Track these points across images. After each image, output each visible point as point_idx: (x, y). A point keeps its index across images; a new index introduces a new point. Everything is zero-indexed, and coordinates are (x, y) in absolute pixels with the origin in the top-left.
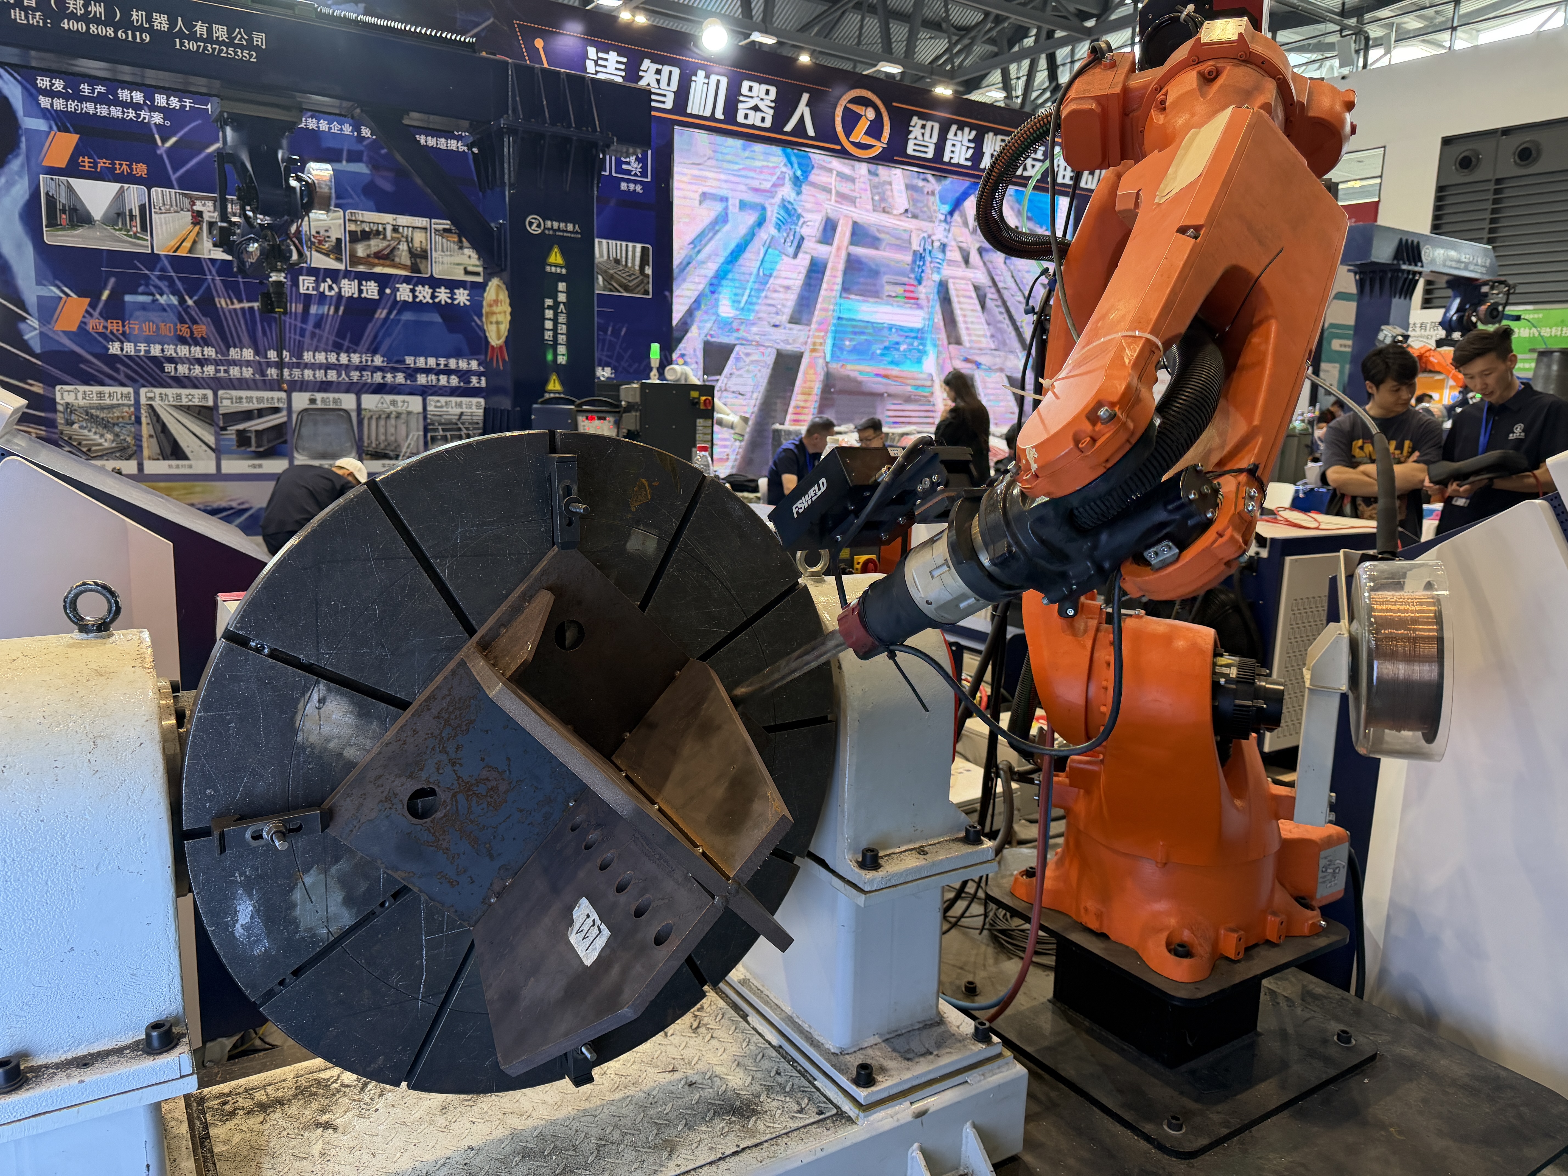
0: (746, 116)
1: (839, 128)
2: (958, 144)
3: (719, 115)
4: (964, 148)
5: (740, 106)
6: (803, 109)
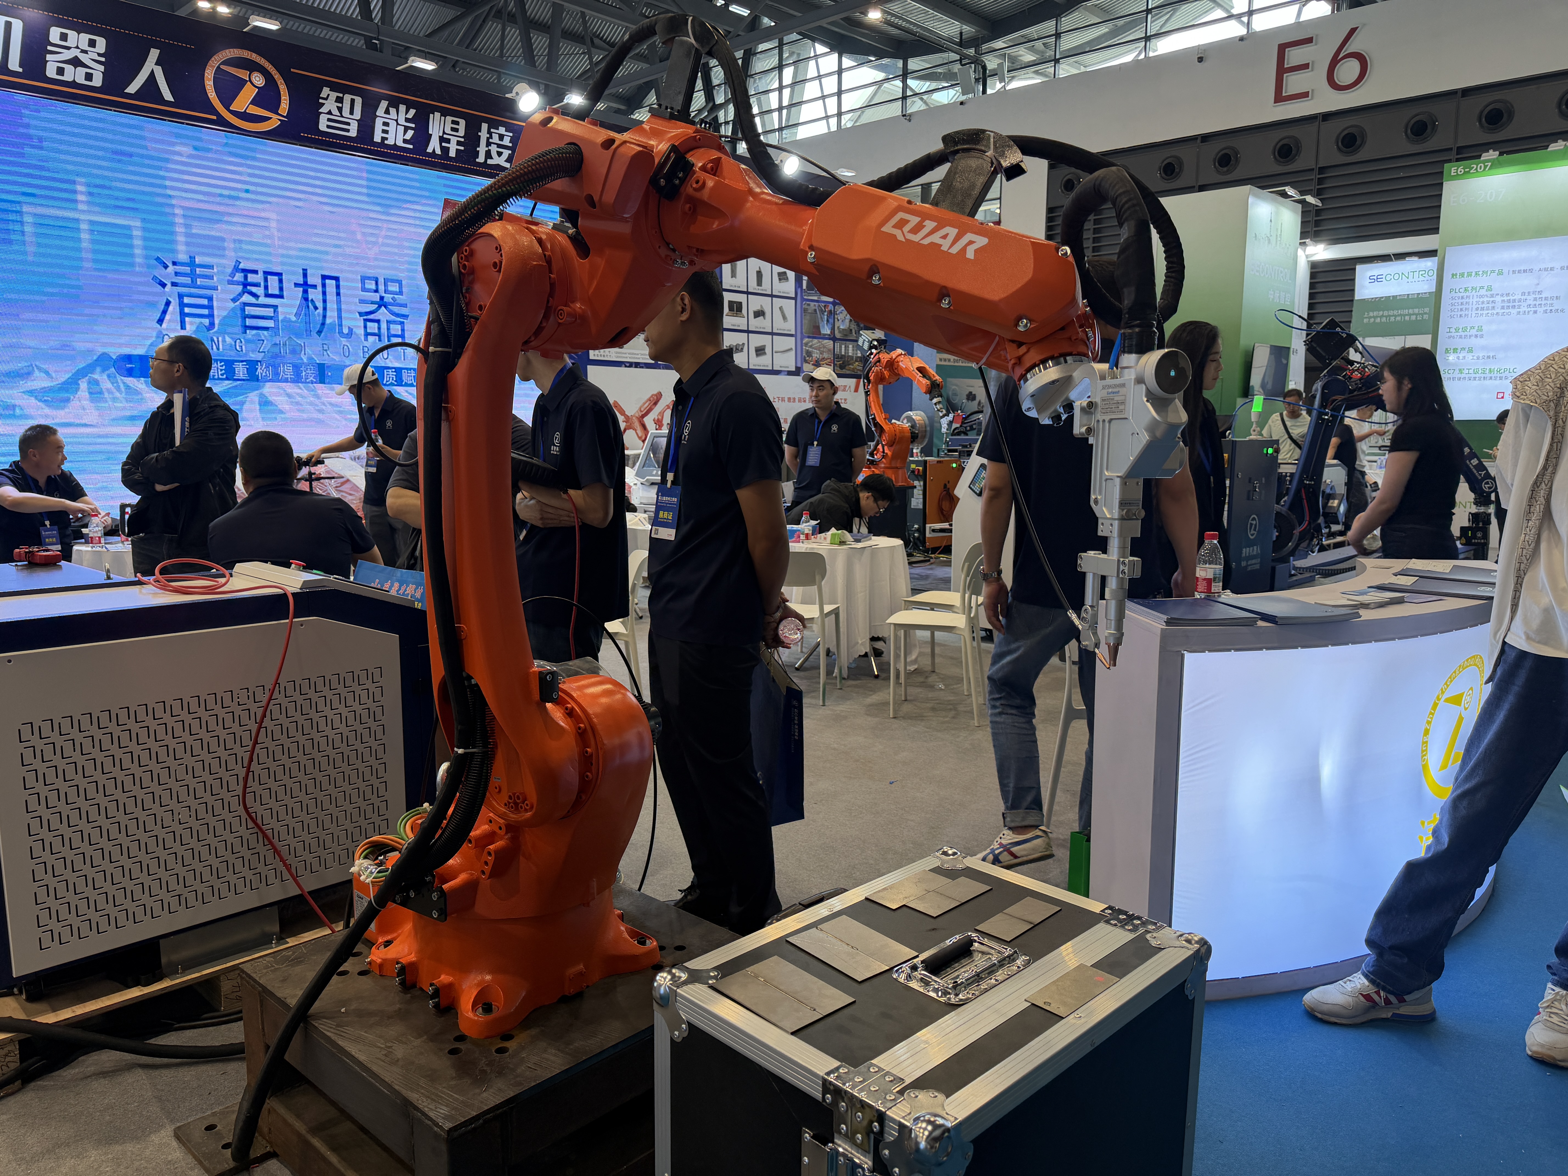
0: (60, 71)
1: (212, 95)
2: (393, 124)
3: (15, 66)
4: (401, 129)
5: (49, 57)
6: (151, 65)
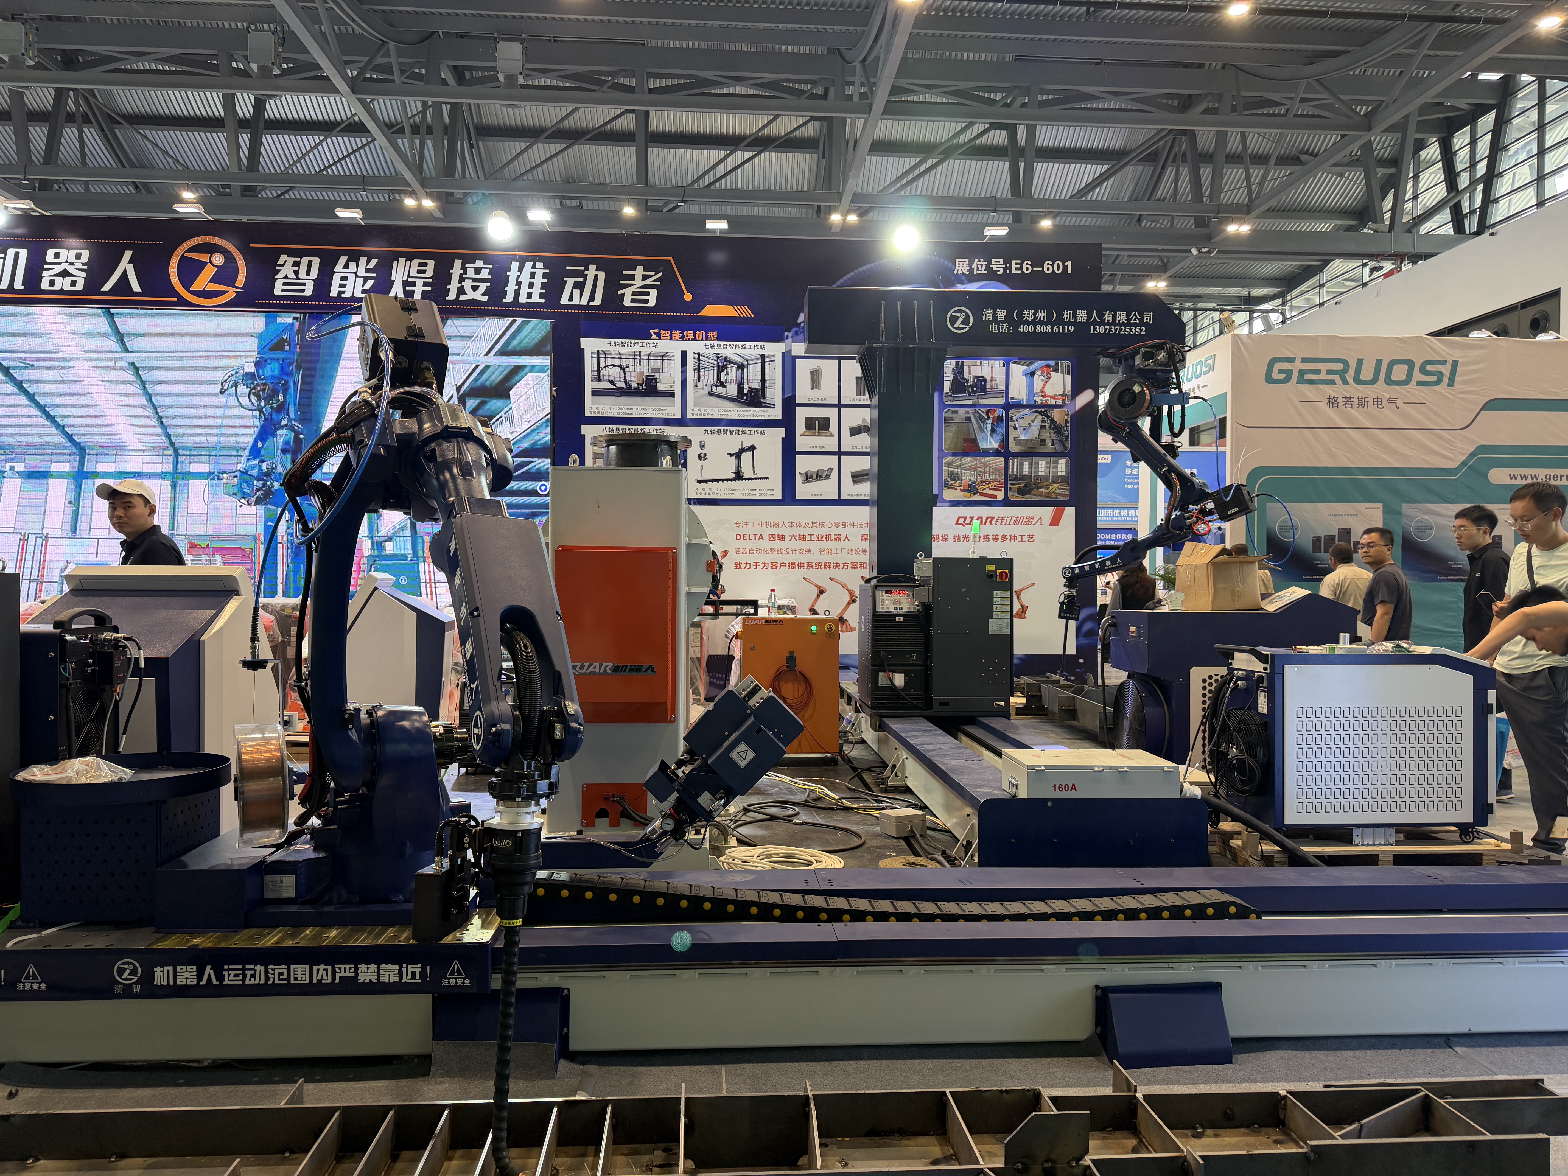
0: (52, 283)
1: (175, 280)
2: (352, 277)
3: (18, 285)
4: (360, 281)
5: (44, 274)
6: (125, 265)
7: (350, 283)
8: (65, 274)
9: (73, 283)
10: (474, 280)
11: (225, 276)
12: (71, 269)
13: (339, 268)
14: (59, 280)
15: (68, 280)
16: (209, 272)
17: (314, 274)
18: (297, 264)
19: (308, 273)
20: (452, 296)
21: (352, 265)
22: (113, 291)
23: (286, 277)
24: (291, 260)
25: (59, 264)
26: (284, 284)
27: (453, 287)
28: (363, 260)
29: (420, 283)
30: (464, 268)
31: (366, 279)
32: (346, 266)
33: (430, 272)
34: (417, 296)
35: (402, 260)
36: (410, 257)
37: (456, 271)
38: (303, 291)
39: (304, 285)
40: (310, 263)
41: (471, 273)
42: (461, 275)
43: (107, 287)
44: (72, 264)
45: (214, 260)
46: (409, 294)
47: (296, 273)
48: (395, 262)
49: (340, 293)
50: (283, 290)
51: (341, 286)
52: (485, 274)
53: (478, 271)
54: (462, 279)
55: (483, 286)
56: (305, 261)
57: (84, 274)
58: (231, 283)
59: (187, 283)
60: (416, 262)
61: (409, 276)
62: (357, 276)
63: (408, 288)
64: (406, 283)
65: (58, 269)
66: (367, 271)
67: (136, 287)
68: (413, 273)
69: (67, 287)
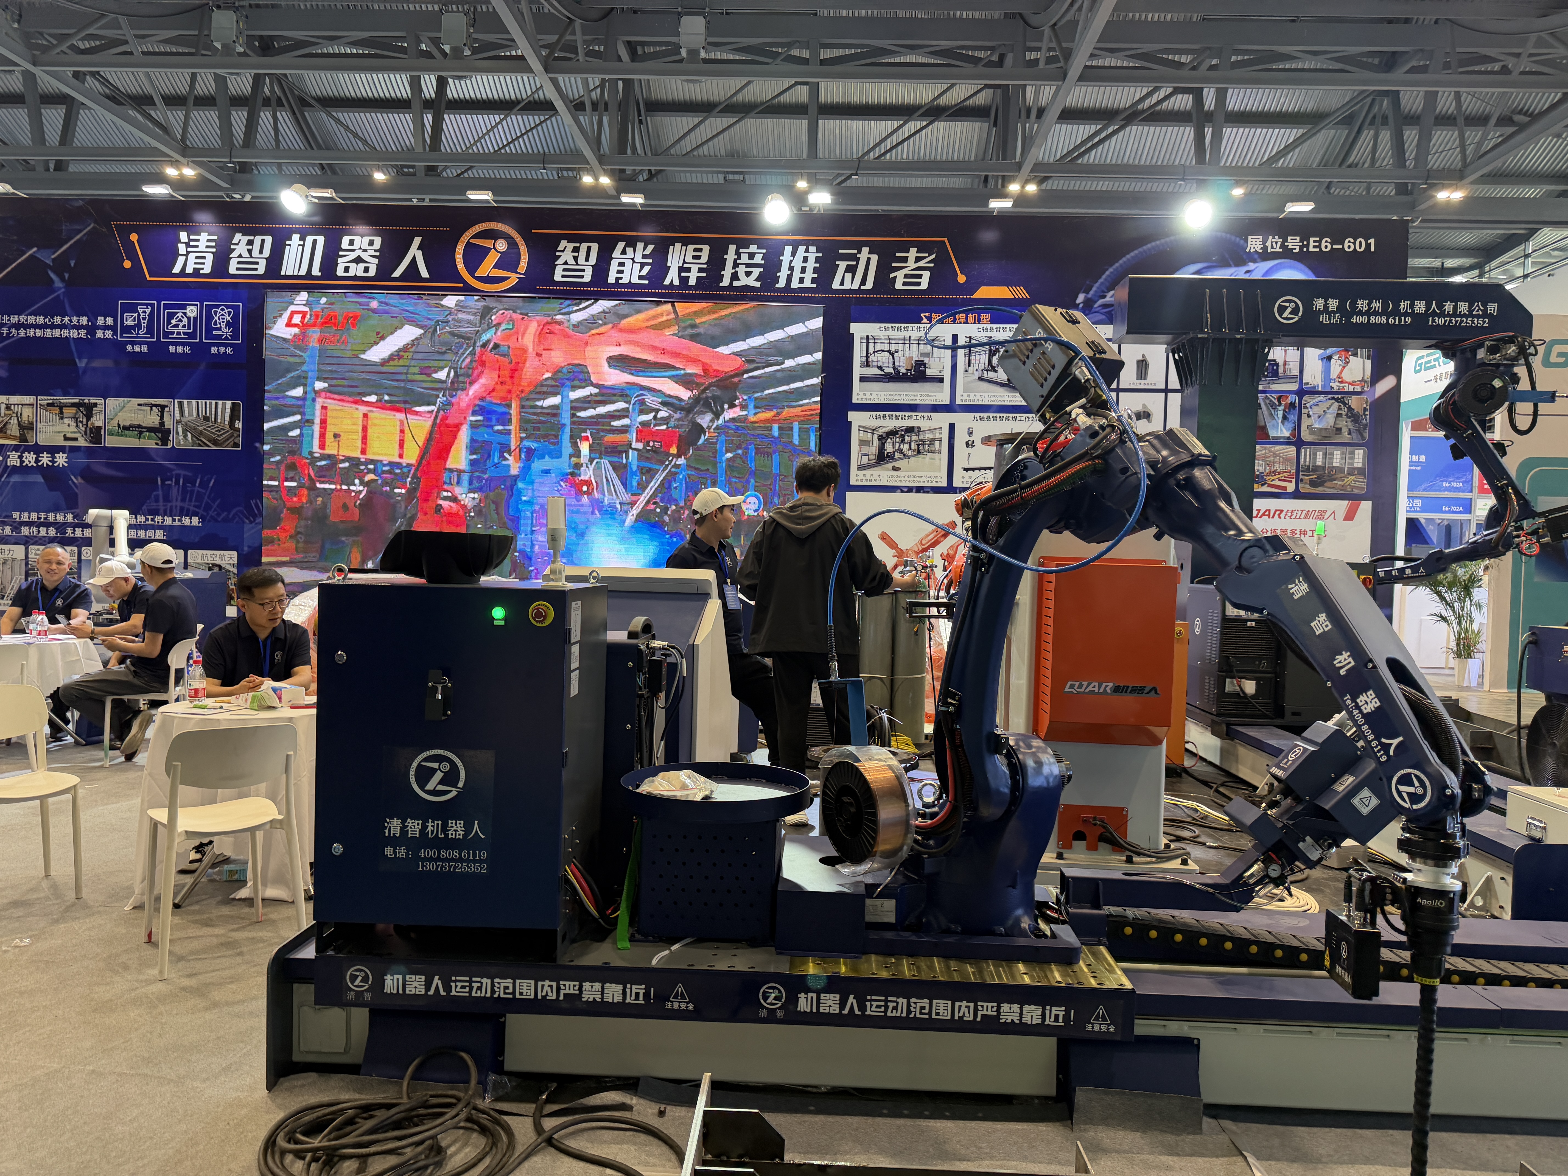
7: (627, 269)
8: (358, 260)
9: (366, 270)
10: (748, 265)
11: (508, 262)
12: (364, 256)
13: (617, 253)
14: (353, 266)
15: (362, 266)
16: (492, 258)
17: (593, 260)
18: (576, 250)
19: (587, 259)
20: (725, 282)
21: (630, 250)
22: (403, 277)
23: (566, 263)
24: (571, 246)
25: (353, 250)
26: (564, 270)
27: (727, 273)
28: (640, 246)
29: (694, 268)
30: (738, 253)
31: (643, 265)
32: (624, 252)
33: (705, 258)
34: (692, 282)
35: (678, 246)
36: (685, 242)
37: (730, 257)
38: (582, 277)
39: (583, 270)
40: (589, 248)
41: (745, 258)
42: (735, 260)
43: (397, 273)
44: (365, 251)
45: (497, 246)
46: (684, 280)
47: (576, 258)
48: (671, 248)
49: (618, 279)
50: (563, 276)
51: (619, 272)
52: (758, 259)
53: (752, 256)
54: (736, 265)
55: (756, 272)
56: (584, 246)
57: (376, 261)
58: (514, 268)
59: (472, 269)
60: (691, 247)
61: (684, 262)
62: (634, 262)
63: (683, 274)
64: (681, 269)
65: (353, 256)
66: (644, 257)
67: (424, 273)
68: (689, 259)
69: (360, 273)
